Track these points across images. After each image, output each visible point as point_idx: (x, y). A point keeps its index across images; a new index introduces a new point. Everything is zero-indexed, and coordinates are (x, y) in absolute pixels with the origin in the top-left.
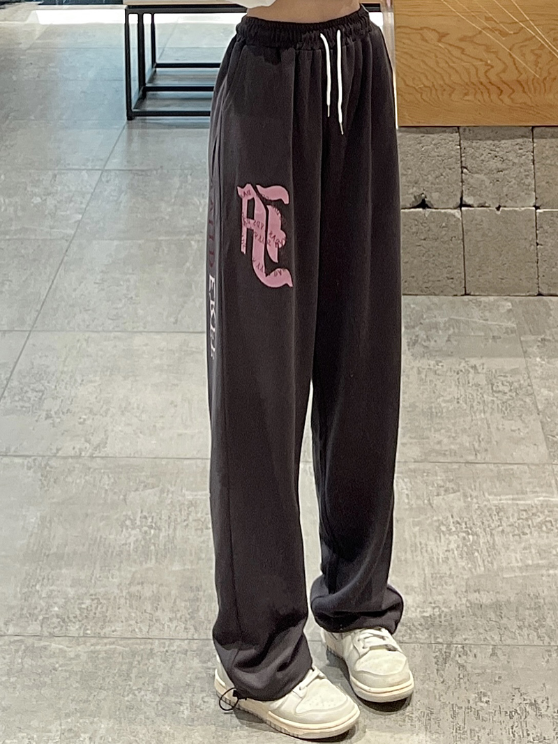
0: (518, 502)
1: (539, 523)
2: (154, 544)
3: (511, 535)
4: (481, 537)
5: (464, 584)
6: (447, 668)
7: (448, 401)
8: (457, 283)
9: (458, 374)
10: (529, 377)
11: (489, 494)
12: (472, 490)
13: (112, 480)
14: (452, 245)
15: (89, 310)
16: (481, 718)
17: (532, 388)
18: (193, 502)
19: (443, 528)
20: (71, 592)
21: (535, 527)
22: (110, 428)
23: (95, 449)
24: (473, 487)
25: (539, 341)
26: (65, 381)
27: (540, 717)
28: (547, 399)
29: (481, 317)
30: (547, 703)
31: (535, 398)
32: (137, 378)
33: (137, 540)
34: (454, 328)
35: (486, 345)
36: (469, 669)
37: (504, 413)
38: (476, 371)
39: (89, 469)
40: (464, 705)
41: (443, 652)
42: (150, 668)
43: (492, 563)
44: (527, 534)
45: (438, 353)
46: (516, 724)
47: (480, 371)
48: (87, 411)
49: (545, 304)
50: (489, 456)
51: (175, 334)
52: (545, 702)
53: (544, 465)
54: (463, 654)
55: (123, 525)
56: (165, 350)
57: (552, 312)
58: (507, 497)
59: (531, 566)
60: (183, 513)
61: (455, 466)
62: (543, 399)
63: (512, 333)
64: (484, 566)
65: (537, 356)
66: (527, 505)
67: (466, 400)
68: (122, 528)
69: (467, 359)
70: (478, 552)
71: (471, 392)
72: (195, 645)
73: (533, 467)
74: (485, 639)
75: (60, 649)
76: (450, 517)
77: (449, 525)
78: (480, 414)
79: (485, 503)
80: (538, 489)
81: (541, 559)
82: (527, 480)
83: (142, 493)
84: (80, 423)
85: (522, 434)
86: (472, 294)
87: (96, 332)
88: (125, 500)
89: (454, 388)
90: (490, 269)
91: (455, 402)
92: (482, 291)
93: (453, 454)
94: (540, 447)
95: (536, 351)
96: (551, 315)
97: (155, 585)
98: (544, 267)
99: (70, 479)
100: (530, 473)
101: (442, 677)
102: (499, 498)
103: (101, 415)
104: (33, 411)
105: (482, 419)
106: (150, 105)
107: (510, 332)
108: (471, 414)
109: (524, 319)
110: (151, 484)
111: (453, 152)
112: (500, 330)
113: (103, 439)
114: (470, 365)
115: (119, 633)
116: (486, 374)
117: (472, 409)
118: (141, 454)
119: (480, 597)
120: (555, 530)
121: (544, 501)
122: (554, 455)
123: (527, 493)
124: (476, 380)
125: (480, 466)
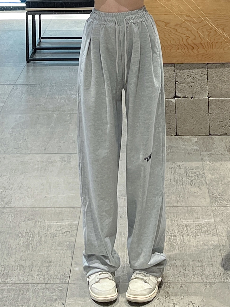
0: (196, 223)
2: (31, 244)
3: (192, 236)
4: (178, 237)
8: (173, 130)
9: (171, 169)
10: (203, 170)
11: (183, 219)
12: (175, 218)
13: (13, 217)
17: (205, 174)
18: (50, 226)
21: (202, 233)
22: (13, 195)
23: (6, 204)
24: (175, 216)
25: (209, 155)
28: (211, 179)
29: (183, 145)
31: (206, 179)
32: (27, 174)
33: (23, 242)
34: (170, 150)
35: (185, 156)
37: (192, 185)
38: (180, 168)
39: (3, 212)
42: (27, 296)
43: (182, 248)
44: (199, 236)
47: (182, 167)
48: (3, 188)
49: (212, 139)
50: (184, 203)
51: (45, 154)
53: (208, 206)
55: (18, 236)
58: (191, 220)
60: (45, 230)
62: (209, 179)
63: (197, 151)
65: (208, 161)
66: (199, 223)
67: (174, 180)
68: (17, 237)
69: (175, 163)
70: (176, 243)
71: (177, 176)
72: (48, 286)
73: (203, 208)
74: (178, 280)
78: (181, 186)
79: (181, 223)
80: (204, 217)
82: (200, 213)
83: (27, 222)
85: (199, 194)
86: (180, 135)
87: (9, 154)
88: (19, 225)
89: (169, 175)
90: (188, 124)
91: (169, 181)
94: (207, 199)
95: (207, 159)
96: (215, 143)
97: (31, 261)
98: (212, 123)
102: (187, 221)
105: (181, 188)
106: (38, 56)
107: (196, 151)
108: (176, 186)
109: (202, 145)
110: (31, 219)
111: (172, 75)
112: (192, 150)
113: (10, 200)
114: (177, 165)
115: (14, 281)
116: (184, 169)
117: (177, 184)
118: (27, 206)
119: (176, 262)
120: (212, 234)
121: (207, 222)
122: (213, 202)
123: (200, 219)
124: (179, 171)
125: (179, 208)
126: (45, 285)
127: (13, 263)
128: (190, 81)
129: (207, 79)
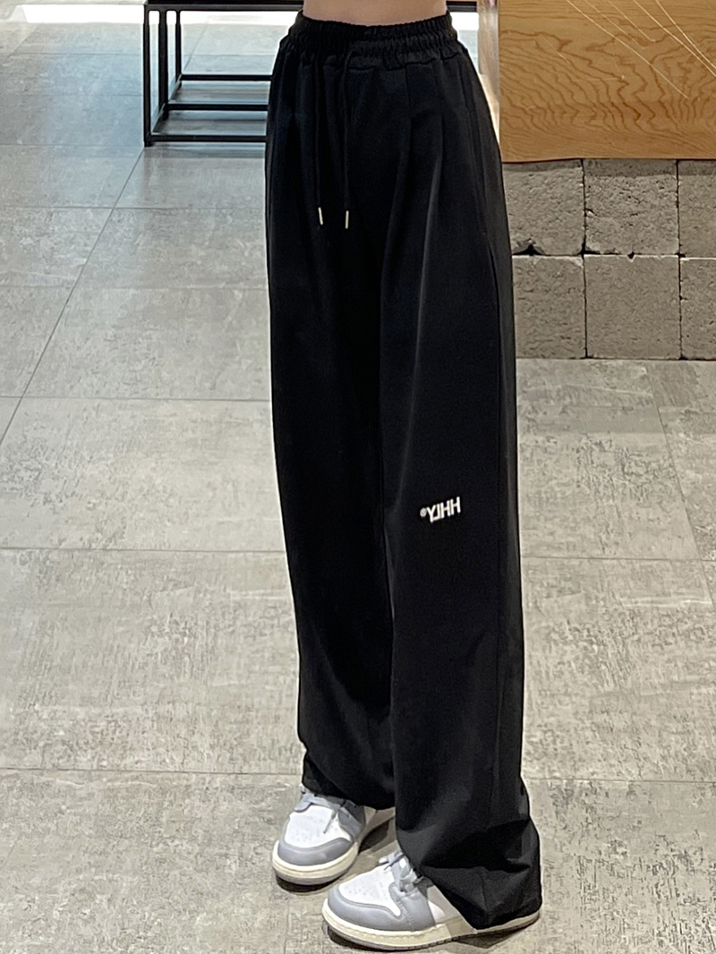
1: (687, 630)
2: (189, 655)
3: (650, 645)
4: (610, 646)
5: (587, 704)
6: (570, 810)
7: (564, 485)
8: (575, 343)
9: (577, 452)
10: (671, 457)
11: (621, 596)
12: (598, 591)
13: (132, 578)
14: (569, 299)
16: (616, 874)
17: (674, 470)
18: (243, 604)
19: (555, 636)
20: (80, 713)
21: (680, 635)
22: (128, 515)
23: (109, 540)
24: (599, 587)
25: (682, 414)
26: (69, 458)
27: (692, 873)
28: (693, 483)
29: (607, 384)
30: (701, 854)
31: (678, 482)
33: (165, 650)
34: (571, 397)
35: (613, 417)
36: (599, 812)
37: (639, 500)
38: (602, 450)
39: (103, 563)
40: (594, 858)
41: (563, 790)
42: (186, 811)
43: (625, 679)
44: (671, 644)
45: (548, 428)
46: (662, 882)
47: (607, 448)
48: (97, 494)
49: (690, 371)
50: (620, 549)
51: (212, 402)
52: (698, 853)
53: (691, 561)
54: (591, 791)
55: (148, 631)
56: (199, 420)
57: (698, 380)
58: (645, 599)
59: (677, 682)
60: (226, 617)
61: (574, 562)
62: (689, 482)
63: (647, 403)
64: (614, 682)
65: (680, 432)
66: (670, 609)
67: (589, 483)
68: (146, 635)
69: (589, 435)
70: (605, 665)
71: (596, 474)
72: (243, 781)
73: (678, 564)
74: (619, 773)
75: (67, 786)
76: (566, 623)
77: (564, 633)
78: (608, 501)
79: (616, 606)
80: (684, 590)
81: (689, 674)
82: (671, 579)
83: (172, 593)
84: (89, 509)
85: (662, 523)
86: (594, 356)
87: (108, 399)
88: (149, 601)
89: (572, 469)
90: (618, 327)
91: (575, 485)
92: (608, 354)
93: (571, 547)
94: (686, 540)
95: (678, 425)
96: (697, 383)
97: (190, 704)
98: (689, 325)
99: (77, 576)
100: (674, 571)
101: (563, 820)
102: (633, 600)
103: (116, 499)
104: (27, 494)
105: (610, 506)
107: (644, 403)
108: (596, 500)
109: (662, 387)
110: (182, 583)
111: (574, 193)
112: (632, 400)
113: (119, 528)
114: (594, 442)
116: (614, 452)
117: (597, 494)
118: (169, 546)
119: (611, 719)
120: (708, 640)
121: (692, 604)
122: (704, 550)
123: (670, 595)
124: (602, 460)
125: (608, 562)
128: (628, 209)
129: (677, 203)
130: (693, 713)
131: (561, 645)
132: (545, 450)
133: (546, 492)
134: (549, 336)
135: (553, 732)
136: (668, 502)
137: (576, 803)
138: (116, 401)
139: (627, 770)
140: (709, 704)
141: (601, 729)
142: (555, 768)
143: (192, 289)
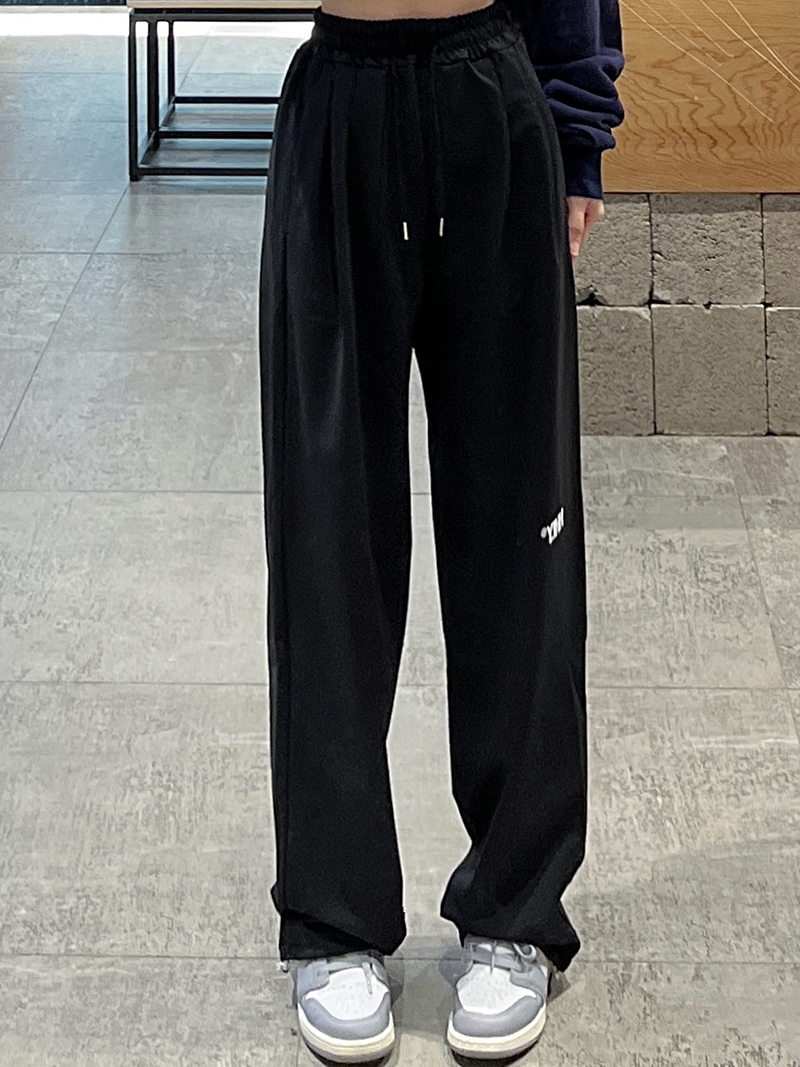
0: (736, 747)
1: (769, 777)
2: (174, 814)
3: (724, 796)
4: (676, 796)
5: (649, 869)
6: (626, 999)
7: (627, 595)
8: (642, 416)
9: (643, 553)
10: (753, 559)
11: (692, 734)
12: (664, 728)
13: (108, 717)
14: (634, 359)
15: (72, 458)
17: (758, 575)
18: (232, 750)
19: (616, 786)
20: (47, 887)
21: (759, 783)
22: (105, 638)
23: (82, 670)
24: (666, 724)
25: (769, 504)
26: (36, 567)
28: (780, 592)
29: (680, 467)
30: (779, 1051)
31: (762, 590)
32: (147, 562)
33: (148, 808)
34: (636, 485)
35: (687, 509)
36: (659, 1000)
37: (715, 613)
38: (672, 550)
39: (74, 700)
40: (652, 1056)
41: (619, 975)
43: (694, 838)
44: (750, 794)
45: (611, 523)
47: (677, 549)
48: (69, 613)
49: (779, 449)
50: (692, 677)
51: (206, 495)
52: (775, 1050)
53: (775, 689)
54: (651, 976)
55: (126, 785)
56: (191, 518)
57: (788, 461)
58: (719, 739)
59: (756, 842)
60: (215, 767)
61: (639, 693)
62: (774, 591)
63: (727, 491)
64: (681, 842)
65: (766, 527)
66: (749, 750)
67: (655, 593)
68: (125, 789)
69: (657, 532)
70: (671, 821)
71: (664, 581)
72: (238, 967)
73: (759, 694)
74: (685, 953)
75: (29, 975)
76: (628, 770)
77: (625, 782)
78: (678, 615)
79: (685, 748)
80: (765, 727)
81: (771, 831)
82: (750, 714)
83: (154, 736)
84: (59, 631)
85: (741, 643)
86: (666, 432)
87: (83, 491)
88: (128, 747)
89: (636, 575)
90: (693, 395)
91: (639, 596)
92: (682, 429)
93: (635, 675)
94: (770, 663)
95: (763, 519)
96: (787, 465)
97: (176, 876)
98: (778, 392)
99: (43, 717)
100: (754, 702)
101: (618, 1012)
102: (705, 740)
103: (92, 618)
105: (680, 622)
106: (165, 159)
107: (724, 491)
108: (663, 615)
109: (745, 471)
110: (166, 724)
111: (640, 231)
112: (709, 487)
113: (95, 654)
114: (662, 541)
115: (121, 949)
116: (687, 553)
117: (666, 607)
118: (153, 678)
119: (676, 888)
120: (792, 788)
121: (775, 744)
122: (791, 675)
123: (749, 733)
124: (671, 563)
125: (677, 692)
126: (230, 963)
127: (115, 883)
128: (702, 250)
129: (762, 245)
130: (774, 880)
131: (622, 797)
132: (607, 552)
133: (607, 605)
134: (613, 406)
135: (612, 906)
136: (749, 616)
137: (633, 991)
138: (92, 494)
139: (693, 949)
140: (792, 868)
141: (665, 901)
142: (612, 949)
143: (186, 352)
